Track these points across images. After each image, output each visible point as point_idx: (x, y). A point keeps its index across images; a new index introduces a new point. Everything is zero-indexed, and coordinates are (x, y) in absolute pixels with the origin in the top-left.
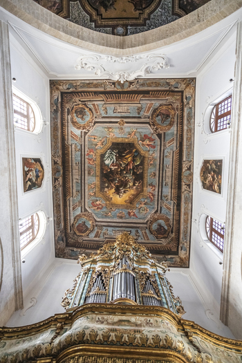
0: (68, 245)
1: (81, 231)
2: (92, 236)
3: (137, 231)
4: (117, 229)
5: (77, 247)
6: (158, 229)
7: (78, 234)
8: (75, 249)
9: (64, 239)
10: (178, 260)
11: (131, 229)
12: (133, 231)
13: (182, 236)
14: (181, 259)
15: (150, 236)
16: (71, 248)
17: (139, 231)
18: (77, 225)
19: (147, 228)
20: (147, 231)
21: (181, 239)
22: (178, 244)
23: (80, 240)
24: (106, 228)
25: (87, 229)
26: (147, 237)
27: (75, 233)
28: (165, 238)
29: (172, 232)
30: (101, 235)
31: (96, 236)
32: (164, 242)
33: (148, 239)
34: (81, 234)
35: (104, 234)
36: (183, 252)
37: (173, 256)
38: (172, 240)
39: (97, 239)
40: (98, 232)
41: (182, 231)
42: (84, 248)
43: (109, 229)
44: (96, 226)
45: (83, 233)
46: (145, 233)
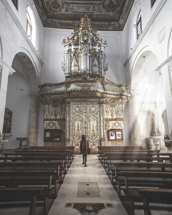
0: (48, 17)
1: (55, 7)
2: (63, 11)
3: (94, 7)
4: (80, 5)
5: (55, 19)
6: (109, 4)
7: (53, 9)
8: (54, 20)
9: (45, 13)
10: (118, 25)
11: (89, 5)
12: (91, 6)
13: (124, 9)
14: (120, 25)
15: (103, 10)
16: (51, 19)
17: (96, 7)
18: (51, 2)
19: (101, 4)
20: (101, 7)
21: (123, 12)
22: (121, 15)
23: (56, 14)
24: (72, 5)
25: (59, 5)
26: (101, 10)
27: (51, 9)
28: (112, 11)
29: (119, 6)
30: (70, 10)
31: (66, 11)
32: (111, 14)
33: (101, 12)
34: (55, 10)
35: (72, 9)
36: (122, 21)
37: (115, 23)
38: (117, 12)
39: (67, 13)
40: (67, 8)
41: (126, 6)
42: (59, 19)
43: (74, 5)
44: (65, 3)
45: (57, 8)
46: (100, 7)
